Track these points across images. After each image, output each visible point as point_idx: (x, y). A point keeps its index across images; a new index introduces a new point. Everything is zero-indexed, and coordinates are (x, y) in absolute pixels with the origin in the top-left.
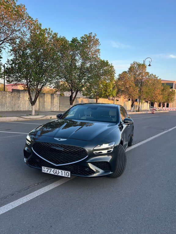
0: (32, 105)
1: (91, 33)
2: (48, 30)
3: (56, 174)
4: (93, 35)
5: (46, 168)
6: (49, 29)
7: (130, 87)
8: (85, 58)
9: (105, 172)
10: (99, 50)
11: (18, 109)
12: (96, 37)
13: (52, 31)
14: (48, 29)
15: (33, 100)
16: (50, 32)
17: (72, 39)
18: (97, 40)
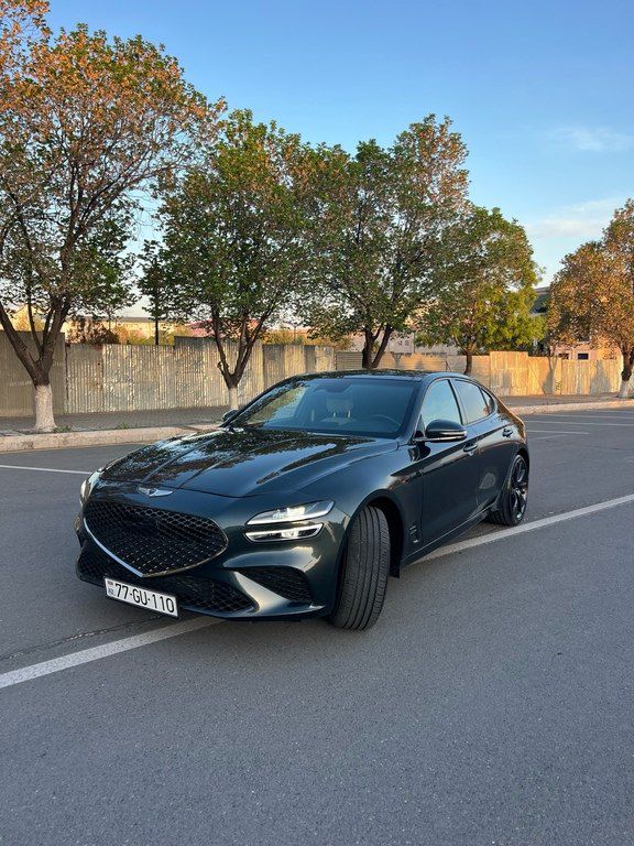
0: (229, 388)
1: (432, 116)
2: (269, 130)
3: (140, 604)
4: (439, 121)
5: (114, 582)
6: (273, 125)
7: (613, 300)
8: (414, 210)
9: (291, 605)
10: (464, 174)
11: (197, 403)
12: (451, 130)
13: (282, 131)
14: (269, 127)
15: (232, 369)
16: (276, 133)
17: (359, 149)
18: (455, 139)
